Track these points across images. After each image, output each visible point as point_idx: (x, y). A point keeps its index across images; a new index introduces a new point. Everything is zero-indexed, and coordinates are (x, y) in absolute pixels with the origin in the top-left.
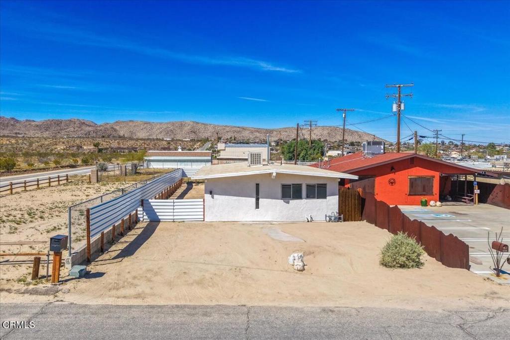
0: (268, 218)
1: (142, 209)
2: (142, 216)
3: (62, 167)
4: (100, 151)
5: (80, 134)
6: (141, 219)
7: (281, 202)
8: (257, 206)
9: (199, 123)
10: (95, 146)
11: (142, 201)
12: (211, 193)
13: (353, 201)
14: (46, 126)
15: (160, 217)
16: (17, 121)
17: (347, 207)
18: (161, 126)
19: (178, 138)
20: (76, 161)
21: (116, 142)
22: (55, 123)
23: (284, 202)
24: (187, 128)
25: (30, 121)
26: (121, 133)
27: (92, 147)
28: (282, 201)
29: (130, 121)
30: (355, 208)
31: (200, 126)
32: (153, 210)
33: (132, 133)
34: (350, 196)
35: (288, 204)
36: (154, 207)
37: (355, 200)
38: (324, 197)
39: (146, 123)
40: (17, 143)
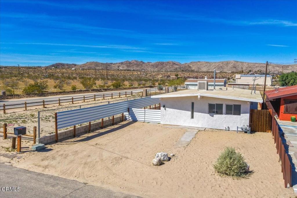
0: (199, 125)
1: (128, 113)
2: (128, 117)
3: (145, 87)
4: (178, 78)
5: (172, 69)
6: (128, 119)
7: (207, 116)
8: (192, 117)
9: (238, 62)
10: (176, 76)
11: (129, 109)
12: (164, 106)
13: (265, 118)
14: (156, 65)
15: (137, 119)
16: (144, 63)
17: (260, 122)
18: (216, 64)
19: (224, 71)
20: (154, 84)
21: (188, 73)
22: (160, 64)
23: (210, 115)
24: (231, 65)
25: (149, 63)
26: (193, 69)
27: (174, 76)
28: (209, 114)
29: (198, 62)
30: (266, 123)
31: (239, 63)
32: (134, 114)
33: (199, 68)
34: (263, 115)
35: (212, 117)
36: (134, 113)
37: (266, 117)
38: (239, 114)
39: (207, 63)
40: (141, 74)
